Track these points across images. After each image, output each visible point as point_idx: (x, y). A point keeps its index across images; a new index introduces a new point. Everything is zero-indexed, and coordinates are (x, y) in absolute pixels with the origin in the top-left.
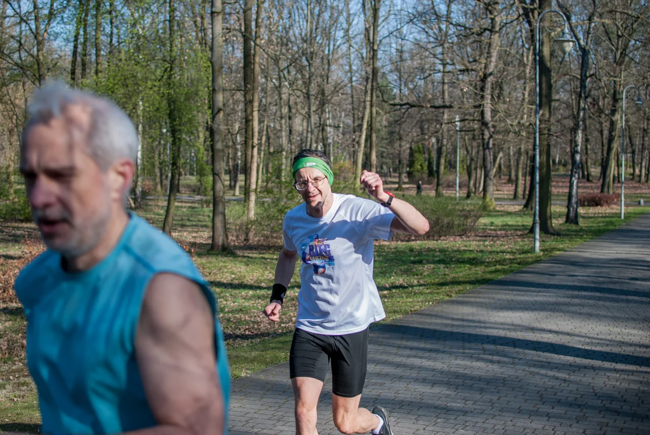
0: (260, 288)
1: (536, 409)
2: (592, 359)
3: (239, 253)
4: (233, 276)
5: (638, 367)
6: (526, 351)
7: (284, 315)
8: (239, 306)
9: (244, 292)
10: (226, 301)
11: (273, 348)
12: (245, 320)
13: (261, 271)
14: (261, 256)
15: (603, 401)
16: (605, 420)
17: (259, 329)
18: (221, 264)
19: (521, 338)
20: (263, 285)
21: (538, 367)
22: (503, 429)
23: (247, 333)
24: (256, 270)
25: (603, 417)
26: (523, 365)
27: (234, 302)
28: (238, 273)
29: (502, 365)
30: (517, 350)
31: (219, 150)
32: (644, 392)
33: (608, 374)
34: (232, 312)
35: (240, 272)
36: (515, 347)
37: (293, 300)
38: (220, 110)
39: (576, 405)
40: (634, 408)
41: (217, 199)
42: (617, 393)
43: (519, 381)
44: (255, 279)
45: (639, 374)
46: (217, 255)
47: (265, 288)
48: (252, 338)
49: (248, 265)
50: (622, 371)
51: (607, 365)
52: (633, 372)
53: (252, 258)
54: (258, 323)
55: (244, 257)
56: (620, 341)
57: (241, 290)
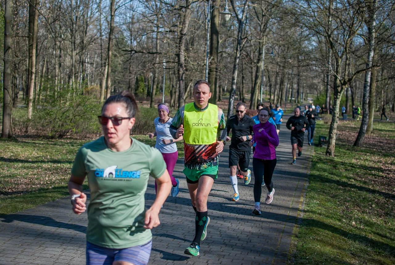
0: (27, 161)
1: (178, 246)
2: (224, 212)
3: (19, 139)
4: (12, 154)
5: (252, 217)
6: (183, 206)
7: (36, 179)
8: (10, 173)
9: (16, 165)
10: (3, 170)
11: (17, 202)
12: (11, 183)
13: (31, 151)
14: (33, 141)
15: (225, 240)
16: (223, 253)
17: (18, 188)
18: (7, 146)
19: (181, 197)
20: (30, 160)
21: (188, 217)
22: (153, 260)
23: (9, 191)
24: (28, 150)
25: (222, 251)
26: (178, 215)
27: (8, 171)
28: (16, 153)
29: (164, 215)
30: (177, 205)
31: (8, 74)
32: (252, 233)
33: (232, 221)
34: (4, 177)
35: (17, 152)
36: (176, 203)
37: (46, 170)
38: (9, 48)
39: (206, 243)
40: (243, 245)
41: (6, 105)
42: (235, 234)
43: (173, 226)
44: (26, 156)
45: (253, 222)
46: (5, 140)
47: (30, 162)
48: (10, 195)
49: (23, 147)
50: (242, 219)
51: (233, 215)
52: (248, 221)
53: (27, 143)
54: (18, 184)
55: (22, 142)
56: (244, 200)
57: (15, 163)
